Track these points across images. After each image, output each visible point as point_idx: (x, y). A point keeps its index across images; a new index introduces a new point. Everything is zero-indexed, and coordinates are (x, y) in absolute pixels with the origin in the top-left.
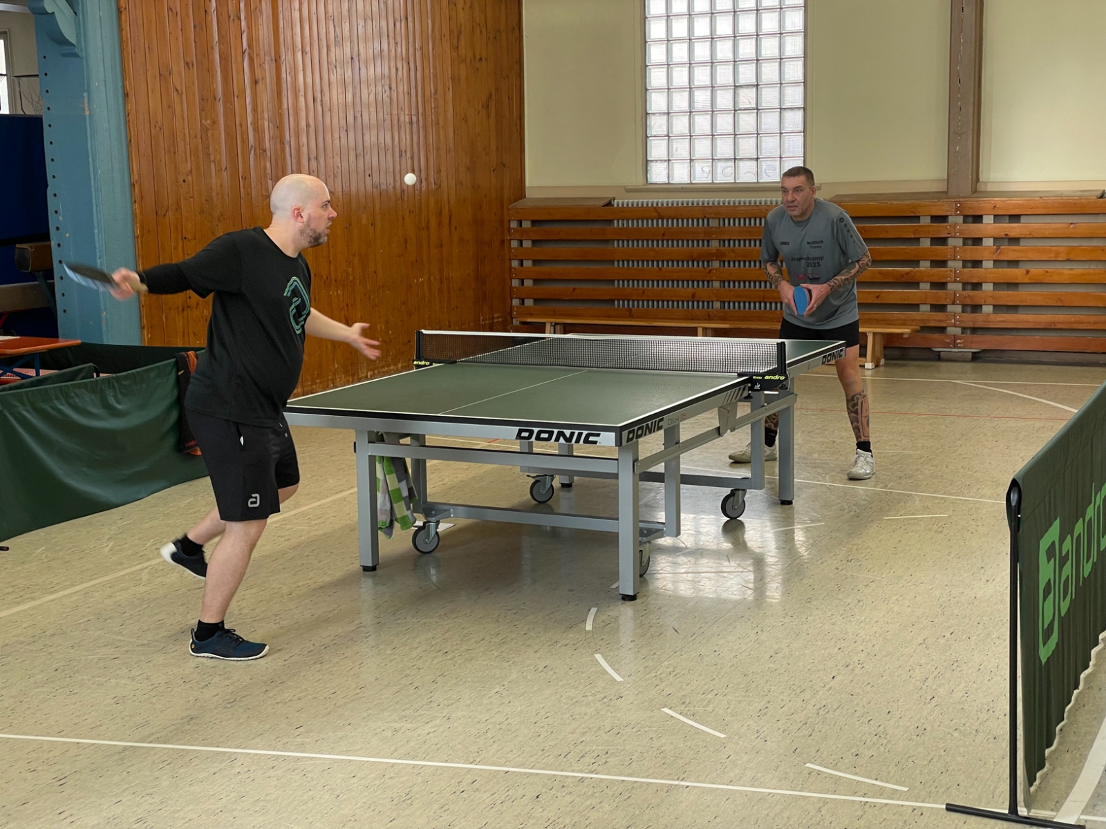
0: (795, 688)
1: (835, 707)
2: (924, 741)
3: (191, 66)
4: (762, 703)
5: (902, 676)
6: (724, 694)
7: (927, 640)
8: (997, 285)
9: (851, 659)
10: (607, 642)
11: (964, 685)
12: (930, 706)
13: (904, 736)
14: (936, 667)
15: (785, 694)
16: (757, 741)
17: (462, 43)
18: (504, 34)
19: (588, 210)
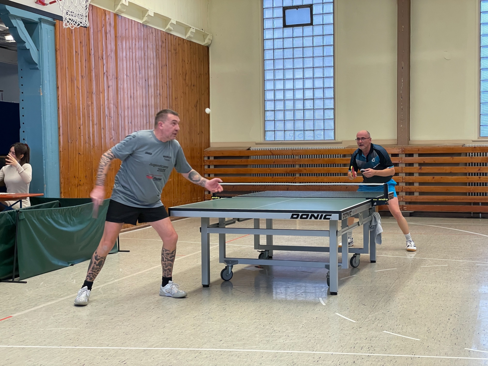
3: (83, 77)
8: (421, 184)
10: (337, 309)
17: (187, 77)
18: (202, 76)
19: (240, 152)
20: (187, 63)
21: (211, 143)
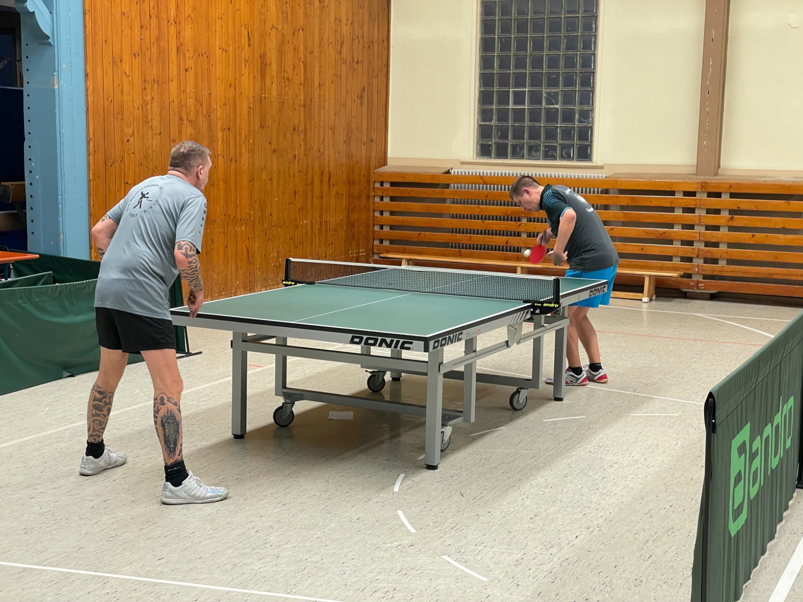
0: (546, 544)
1: (575, 561)
2: (640, 590)
4: (520, 555)
5: (629, 538)
6: (491, 546)
7: (651, 511)
8: (731, 245)
9: (592, 523)
10: (409, 501)
11: (675, 547)
12: (647, 563)
13: (625, 586)
14: (656, 532)
15: (538, 548)
16: (512, 585)
17: (344, 49)
18: (376, 45)
19: (433, 176)
20: (346, 24)
21: (389, 158)
